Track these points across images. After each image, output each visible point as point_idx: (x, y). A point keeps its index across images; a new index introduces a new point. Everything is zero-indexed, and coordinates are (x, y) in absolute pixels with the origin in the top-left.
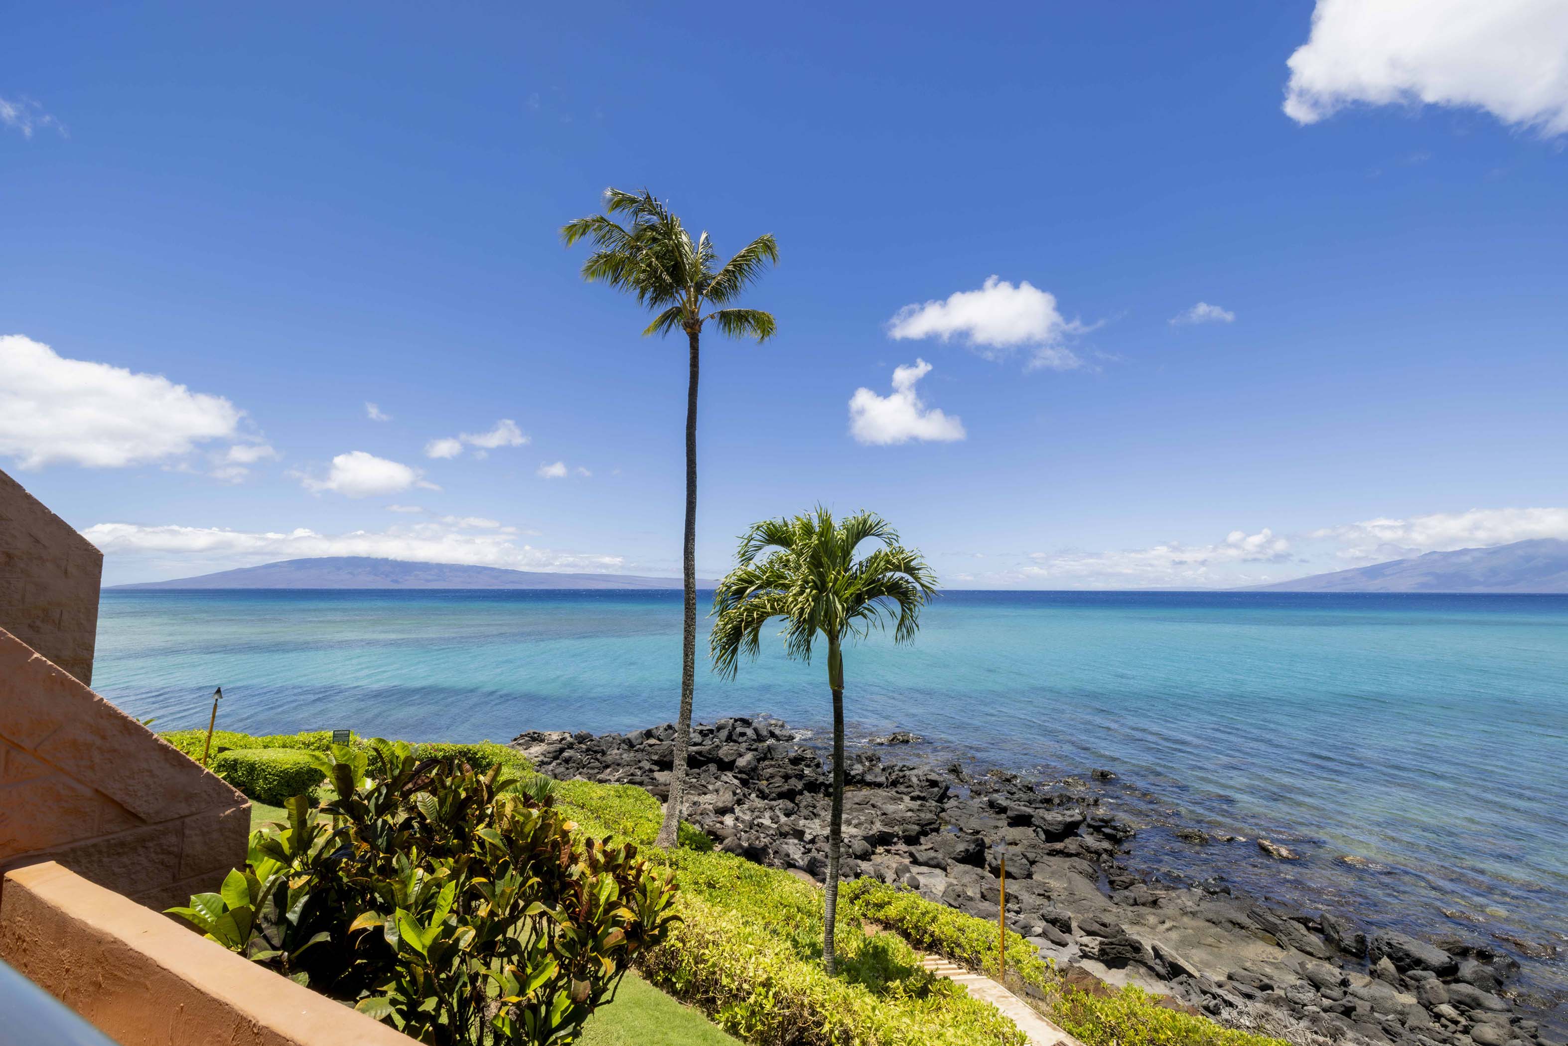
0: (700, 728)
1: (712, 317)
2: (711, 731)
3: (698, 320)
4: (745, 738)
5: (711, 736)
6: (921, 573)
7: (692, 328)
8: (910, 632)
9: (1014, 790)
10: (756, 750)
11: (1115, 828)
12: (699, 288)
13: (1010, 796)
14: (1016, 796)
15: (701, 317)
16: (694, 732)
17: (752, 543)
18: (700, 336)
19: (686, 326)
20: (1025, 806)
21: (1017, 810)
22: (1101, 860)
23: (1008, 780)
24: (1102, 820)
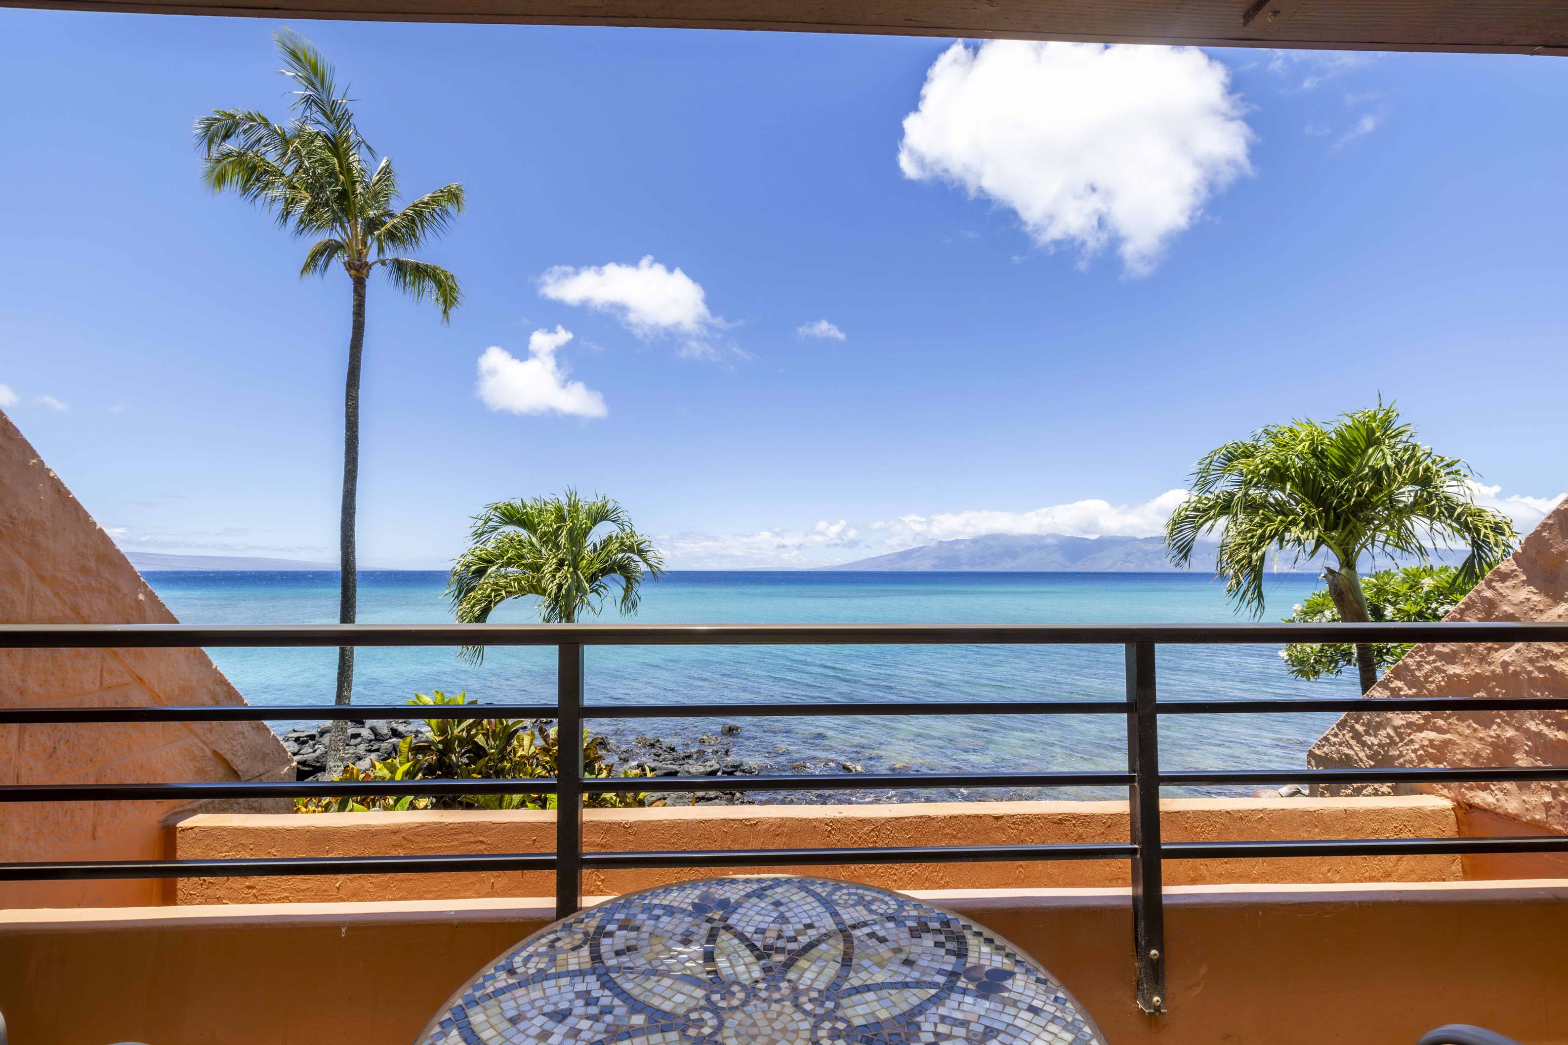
6: (649, 555)
17: (490, 523)
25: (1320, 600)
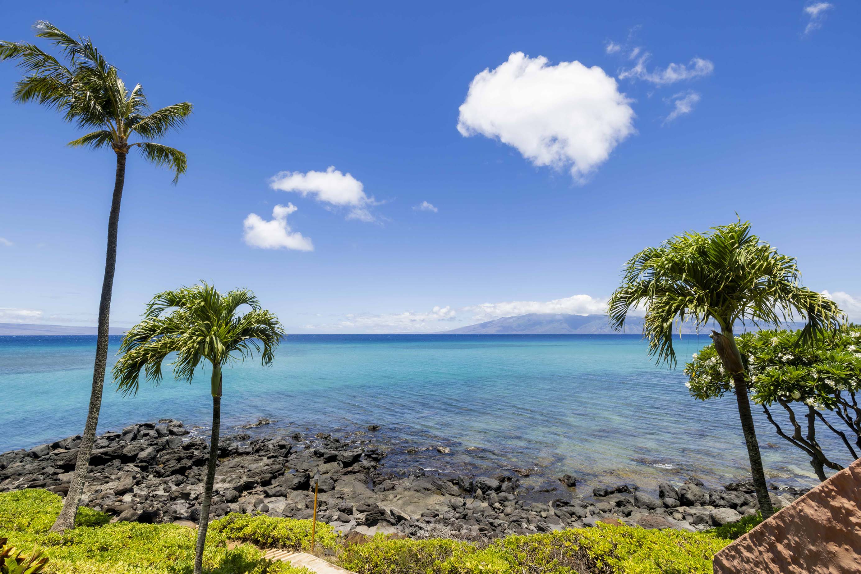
0: (108, 435)
1: (139, 145)
2: (118, 436)
3: (126, 145)
4: (148, 437)
5: (117, 439)
6: (276, 327)
7: (119, 149)
8: (270, 359)
9: (329, 443)
10: (156, 444)
11: (378, 454)
12: (130, 123)
13: (326, 446)
14: (330, 446)
15: (129, 143)
16: (102, 438)
18: (127, 156)
19: (115, 146)
20: (334, 450)
21: (329, 454)
22: (370, 472)
23: (326, 438)
24: (372, 451)
25: (708, 351)
